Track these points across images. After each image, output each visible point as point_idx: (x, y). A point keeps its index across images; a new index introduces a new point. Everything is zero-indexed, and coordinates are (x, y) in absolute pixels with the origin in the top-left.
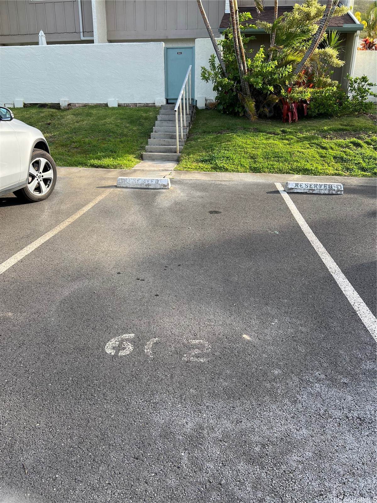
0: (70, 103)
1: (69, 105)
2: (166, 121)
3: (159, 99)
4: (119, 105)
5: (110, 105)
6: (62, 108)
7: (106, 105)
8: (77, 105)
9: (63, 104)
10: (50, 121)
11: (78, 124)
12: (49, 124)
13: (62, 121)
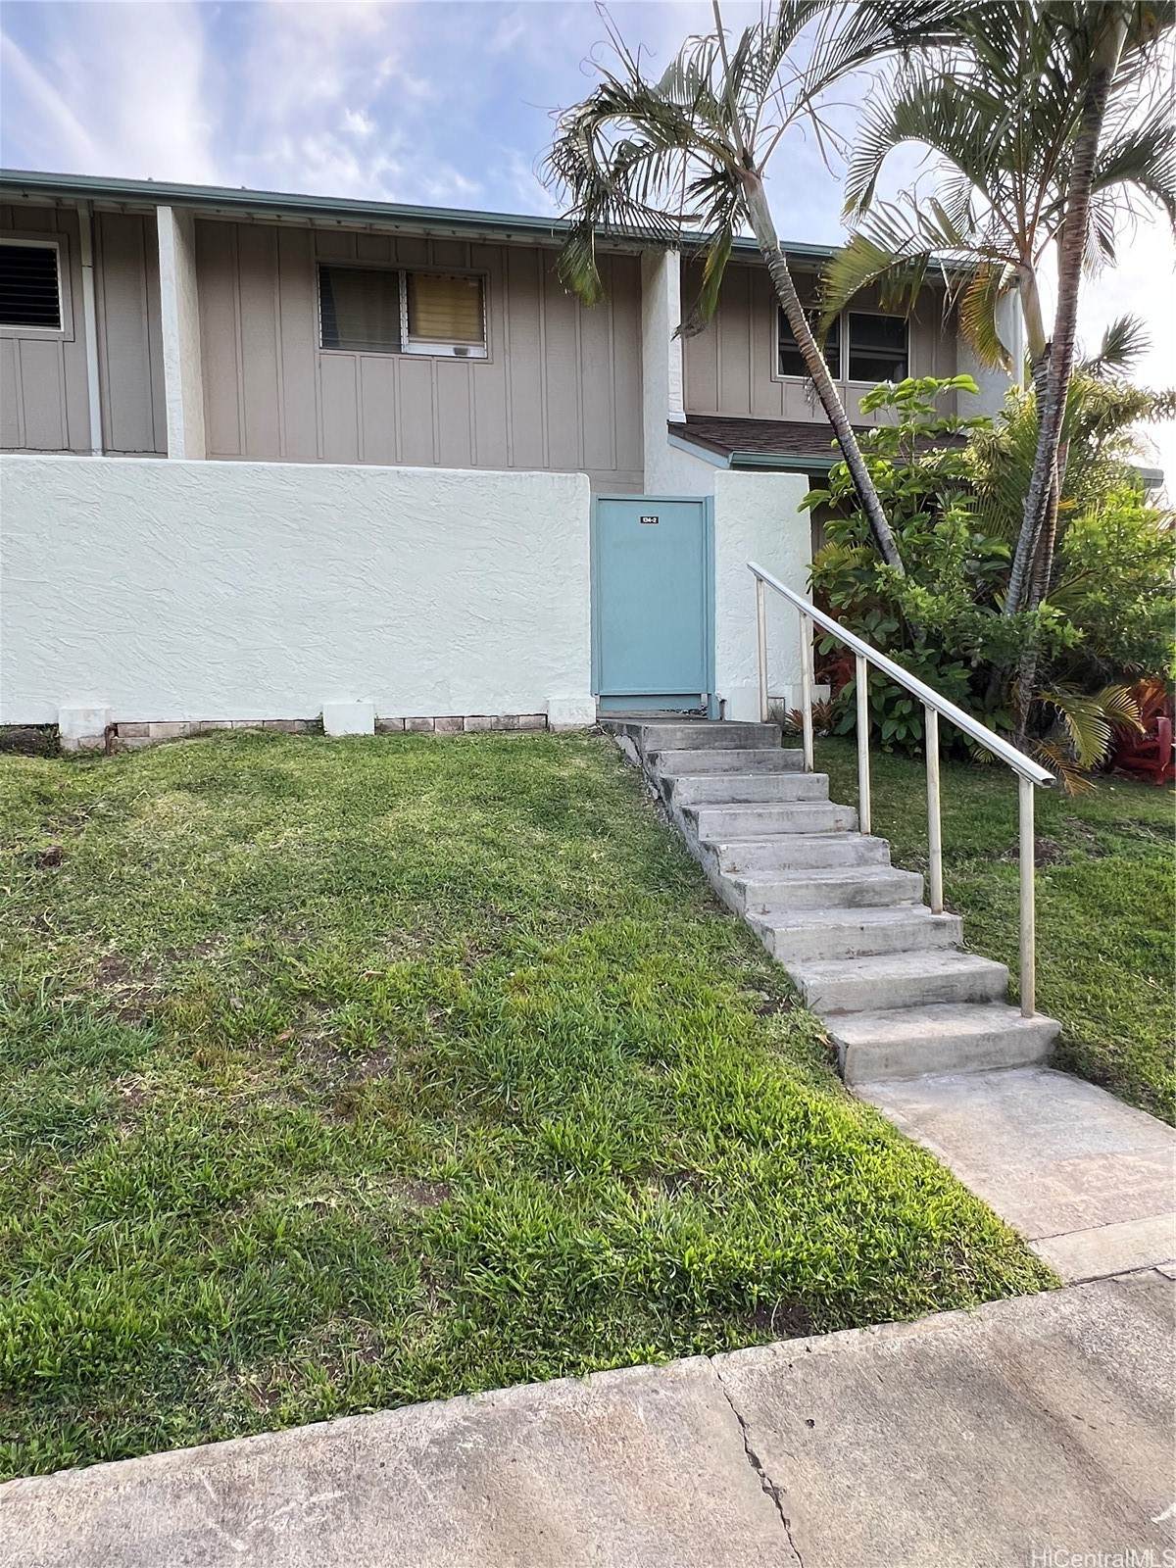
0: (114, 721)
1: (113, 728)
2: (718, 802)
3: (566, 697)
4: (380, 728)
5: (334, 728)
6: (69, 745)
7: (317, 727)
8: (153, 730)
9: (79, 726)
10: (58, 842)
11: (253, 850)
12: (53, 859)
13: (134, 829)
